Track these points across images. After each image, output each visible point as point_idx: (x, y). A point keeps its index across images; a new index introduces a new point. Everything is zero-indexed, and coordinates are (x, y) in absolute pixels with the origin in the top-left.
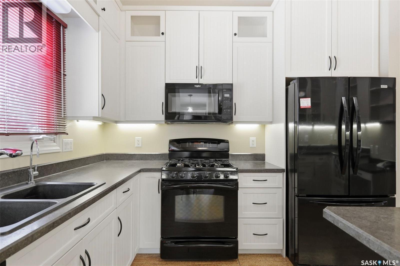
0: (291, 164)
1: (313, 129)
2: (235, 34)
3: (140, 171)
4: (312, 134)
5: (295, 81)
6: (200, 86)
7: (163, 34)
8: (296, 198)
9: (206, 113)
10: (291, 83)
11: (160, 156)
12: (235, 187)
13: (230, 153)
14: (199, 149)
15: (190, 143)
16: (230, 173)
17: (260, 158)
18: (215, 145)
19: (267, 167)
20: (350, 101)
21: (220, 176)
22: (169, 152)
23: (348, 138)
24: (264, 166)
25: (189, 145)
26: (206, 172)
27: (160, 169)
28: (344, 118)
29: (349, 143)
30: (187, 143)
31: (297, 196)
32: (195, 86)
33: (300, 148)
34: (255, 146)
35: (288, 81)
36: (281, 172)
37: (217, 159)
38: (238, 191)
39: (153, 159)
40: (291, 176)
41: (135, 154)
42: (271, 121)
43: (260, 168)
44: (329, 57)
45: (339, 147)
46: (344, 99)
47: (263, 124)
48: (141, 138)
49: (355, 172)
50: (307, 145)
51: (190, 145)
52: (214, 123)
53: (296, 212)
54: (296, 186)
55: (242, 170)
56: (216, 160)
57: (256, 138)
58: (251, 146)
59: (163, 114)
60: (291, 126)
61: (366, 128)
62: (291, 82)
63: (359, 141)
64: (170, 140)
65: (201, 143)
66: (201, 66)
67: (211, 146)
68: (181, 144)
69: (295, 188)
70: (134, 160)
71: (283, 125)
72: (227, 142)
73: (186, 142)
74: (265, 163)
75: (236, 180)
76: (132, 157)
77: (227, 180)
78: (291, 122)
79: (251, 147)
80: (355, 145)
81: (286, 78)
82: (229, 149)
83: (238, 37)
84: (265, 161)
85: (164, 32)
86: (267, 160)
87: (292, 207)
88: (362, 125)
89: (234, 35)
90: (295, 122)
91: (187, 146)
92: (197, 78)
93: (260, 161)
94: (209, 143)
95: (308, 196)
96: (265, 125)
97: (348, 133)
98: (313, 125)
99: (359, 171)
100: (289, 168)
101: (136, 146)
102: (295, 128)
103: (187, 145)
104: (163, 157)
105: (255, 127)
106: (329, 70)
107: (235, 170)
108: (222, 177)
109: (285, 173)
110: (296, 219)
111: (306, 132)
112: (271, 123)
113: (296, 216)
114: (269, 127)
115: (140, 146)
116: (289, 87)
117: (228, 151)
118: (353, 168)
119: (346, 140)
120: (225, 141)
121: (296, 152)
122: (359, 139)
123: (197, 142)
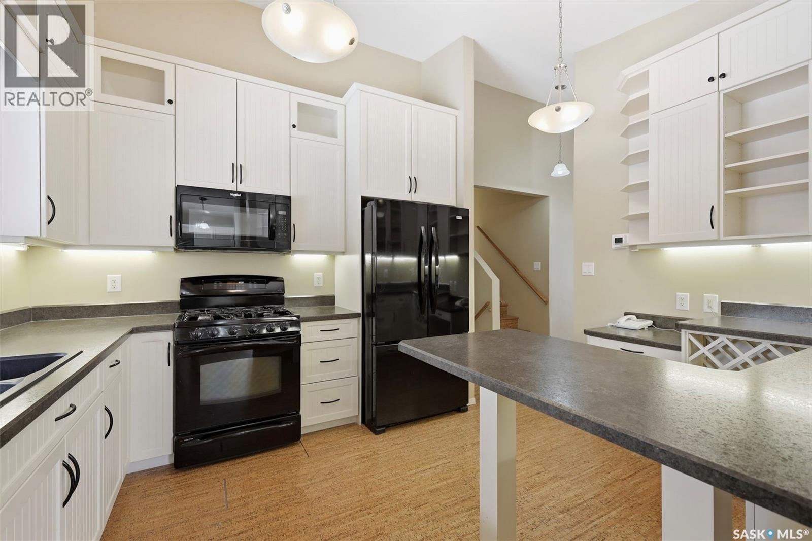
0: (368, 306)
1: (393, 262)
2: (294, 126)
3: (132, 332)
4: (392, 267)
5: (373, 203)
6: (240, 195)
7: (170, 102)
8: (374, 347)
9: (234, 236)
10: (368, 204)
11: (162, 306)
12: (297, 342)
13: (286, 296)
14: (232, 293)
15: (221, 283)
16: (289, 323)
17: (329, 301)
18: (262, 286)
19: (337, 312)
20: (428, 230)
21: (274, 329)
22: (180, 299)
23: (427, 272)
24: (334, 312)
25: (218, 286)
26: (253, 325)
27: (172, 326)
28: (423, 251)
29: (428, 279)
30: (215, 283)
31: (376, 345)
32: (231, 194)
33: (378, 287)
34: (321, 285)
35: (365, 201)
36: (356, 317)
37: (266, 306)
38: (301, 347)
39: (147, 312)
40: (369, 321)
41: (106, 305)
42: (343, 250)
43: (329, 314)
44: (409, 177)
45: (419, 285)
46: (423, 228)
47: (332, 254)
48: (120, 275)
49: (434, 312)
50: (385, 282)
51: (221, 286)
52: (262, 252)
53: (374, 366)
54: (374, 334)
55: (306, 318)
56: (265, 308)
57: (323, 275)
58: (316, 285)
59: (171, 236)
60: (368, 257)
61: (445, 262)
62: (368, 202)
63: (437, 276)
64: (181, 279)
65: (240, 282)
66: (241, 165)
67: (255, 287)
68: (205, 284)
69: (372, 336)
70: (105, 316)
71: (358, 257)
72: (281, 280)
73: (213, 282)
74: (334, 307)
75: (298, 332)
76: (100, 310)
77: (284, 333)
78: (368, 253)
79: (315, 287)
80: (433, 281)
81: (362, 197)
82: (283, 290)
83: (298, 130)
84: (334, 304)
85: (173, 99)
86: (338, 303)
87: (369, 360)
88: (441, 258)
89: (292, 127)
90: (373, 254)
91: (215, 288)
92: (233, 182)
93: (328, 306)
94: (253, 283)
95: (387, 343)
96: (334, 256)
97: (427, 267)
98: (393, 257)
99: (437, 311)
100: (366, 311)
101: (108, 291)
102: (373, 260)
103: (215, 286)
104: (167, 307)
105: (321, 259)
106: (410, 192)
107: (295, 318)
108: (278, 330)
109: (361, 318)
110: (374, 374)
111: (384, 266)
112: (343, 253)
113: (374, 371)
114: (341, 259)
115: (119, 289)
116: (366, 208)
117: (283, 294)
118: (432, 307)
119: (426, 275)
120: (278, 279)
121: (374, 292)
122: (437, 274)
123: (233, 281)
